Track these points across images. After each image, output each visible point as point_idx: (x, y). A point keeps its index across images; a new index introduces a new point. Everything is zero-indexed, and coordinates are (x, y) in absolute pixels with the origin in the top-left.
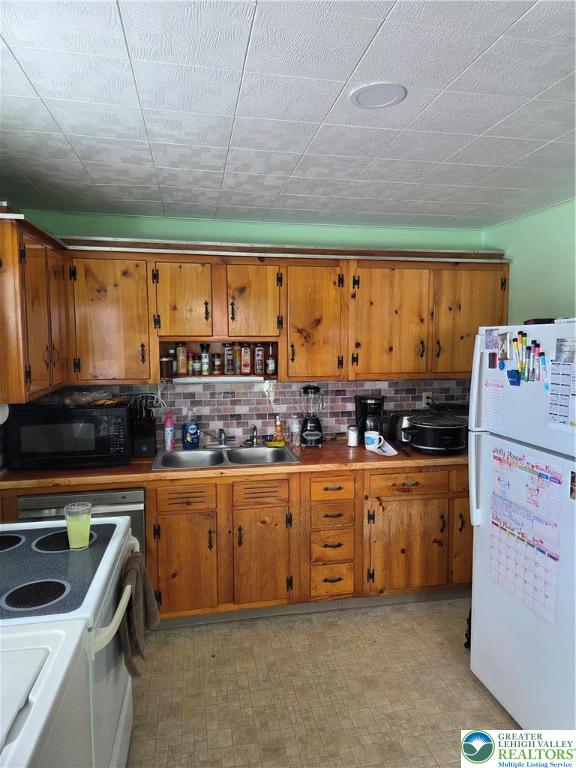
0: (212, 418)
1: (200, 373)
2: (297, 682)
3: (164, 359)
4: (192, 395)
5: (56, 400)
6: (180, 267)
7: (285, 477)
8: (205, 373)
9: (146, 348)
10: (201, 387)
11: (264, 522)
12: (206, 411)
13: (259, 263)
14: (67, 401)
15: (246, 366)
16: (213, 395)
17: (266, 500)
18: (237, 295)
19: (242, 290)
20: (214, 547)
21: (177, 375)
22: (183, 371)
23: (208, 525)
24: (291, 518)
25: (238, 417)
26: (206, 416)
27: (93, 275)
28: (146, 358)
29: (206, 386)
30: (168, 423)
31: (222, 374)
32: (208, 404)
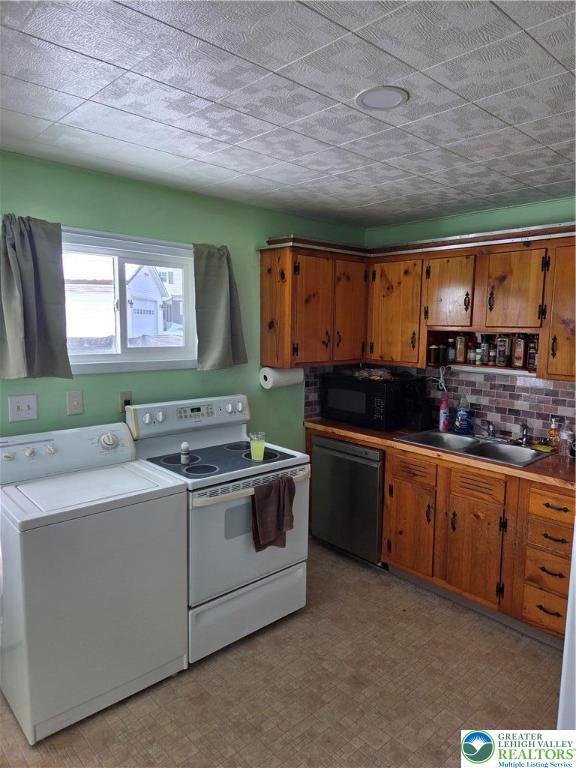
0: (489, 409)
1: (473, 363)
2: (435, 665)
3: (433, 347)
4: (473, 384)
5: (348, 372)
6: (448, 261)
7: (503, 477)
8: (478, 363)
9: (417, 336)
10: (483, 376)
11: (477, 516)
12: (484, 401)
13: (525, 248)
14: (357, 374)
15: (519, 359)
16: (493, 387)
17: (482, 495)
18: (496, 284)
19: (502, 279)
20: (432, 521)
21: (455, 362)
22: (460, 359)
23: (428, 500)
24: (506, 523)
25: (516, 412)
26: (485, 406)
27: (386, 276)
28: (416, 345)
29: (488, 377)
30: (443, 406)
31: (495, 366)
32: (487, 394)
